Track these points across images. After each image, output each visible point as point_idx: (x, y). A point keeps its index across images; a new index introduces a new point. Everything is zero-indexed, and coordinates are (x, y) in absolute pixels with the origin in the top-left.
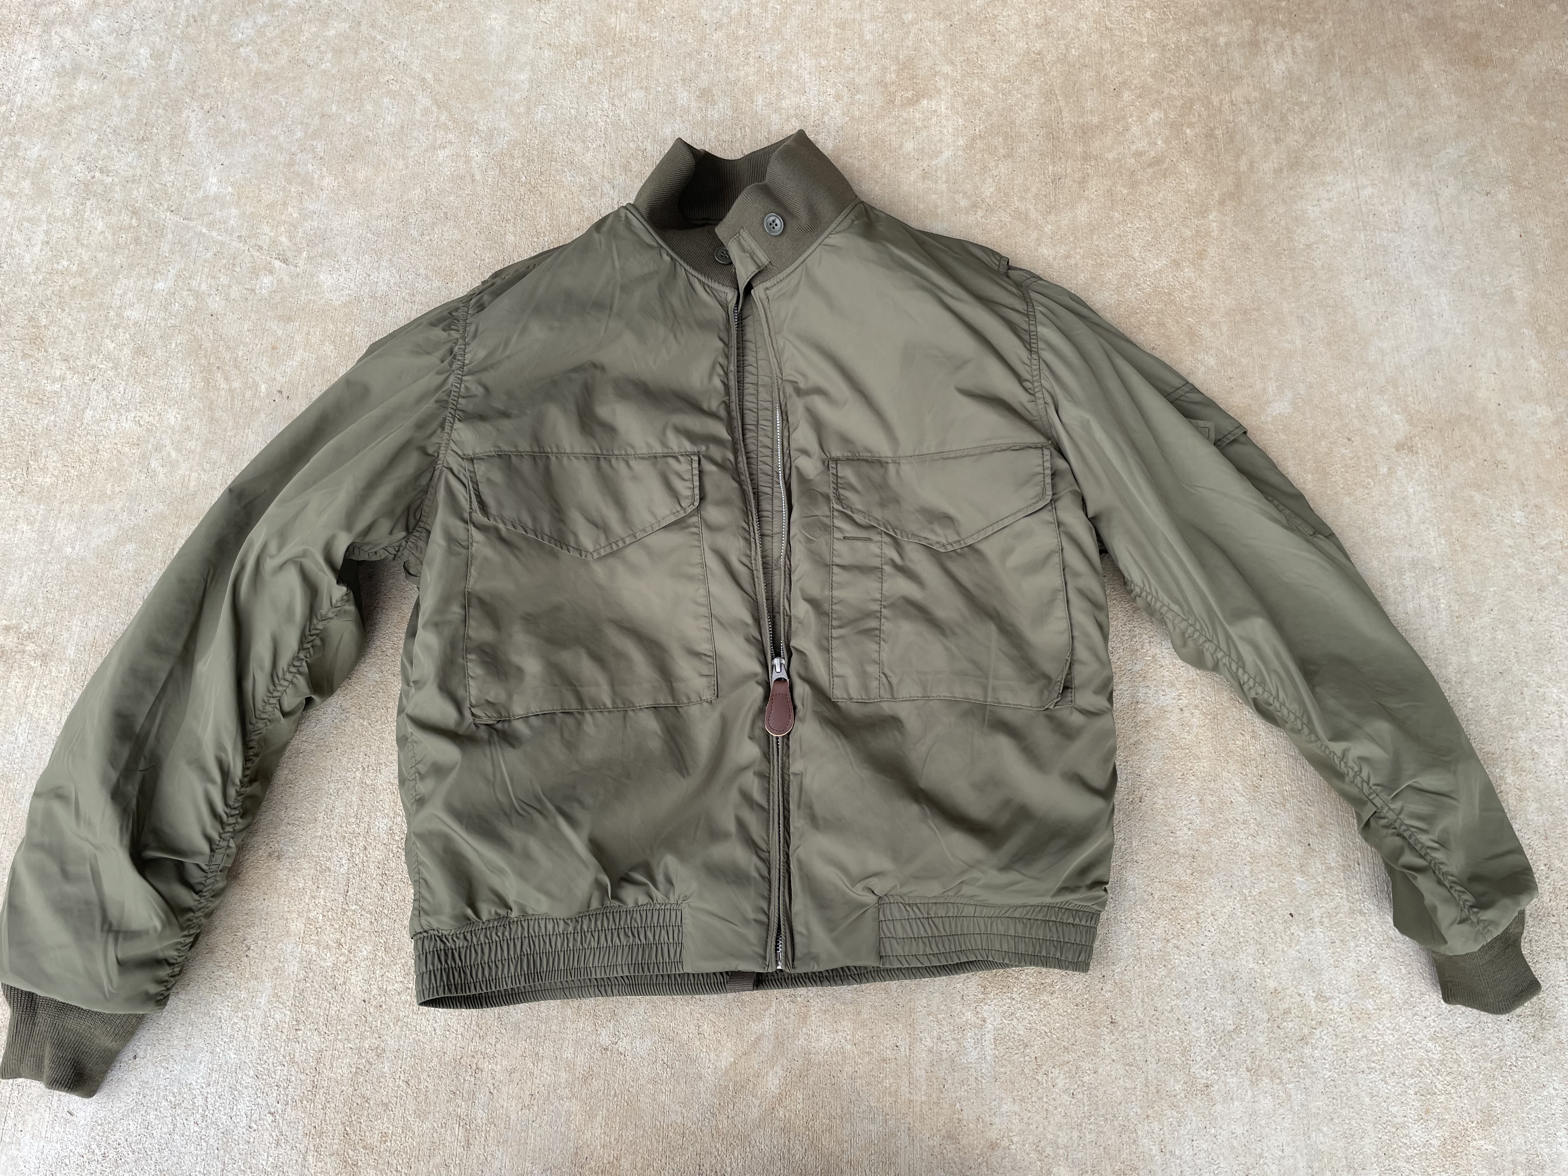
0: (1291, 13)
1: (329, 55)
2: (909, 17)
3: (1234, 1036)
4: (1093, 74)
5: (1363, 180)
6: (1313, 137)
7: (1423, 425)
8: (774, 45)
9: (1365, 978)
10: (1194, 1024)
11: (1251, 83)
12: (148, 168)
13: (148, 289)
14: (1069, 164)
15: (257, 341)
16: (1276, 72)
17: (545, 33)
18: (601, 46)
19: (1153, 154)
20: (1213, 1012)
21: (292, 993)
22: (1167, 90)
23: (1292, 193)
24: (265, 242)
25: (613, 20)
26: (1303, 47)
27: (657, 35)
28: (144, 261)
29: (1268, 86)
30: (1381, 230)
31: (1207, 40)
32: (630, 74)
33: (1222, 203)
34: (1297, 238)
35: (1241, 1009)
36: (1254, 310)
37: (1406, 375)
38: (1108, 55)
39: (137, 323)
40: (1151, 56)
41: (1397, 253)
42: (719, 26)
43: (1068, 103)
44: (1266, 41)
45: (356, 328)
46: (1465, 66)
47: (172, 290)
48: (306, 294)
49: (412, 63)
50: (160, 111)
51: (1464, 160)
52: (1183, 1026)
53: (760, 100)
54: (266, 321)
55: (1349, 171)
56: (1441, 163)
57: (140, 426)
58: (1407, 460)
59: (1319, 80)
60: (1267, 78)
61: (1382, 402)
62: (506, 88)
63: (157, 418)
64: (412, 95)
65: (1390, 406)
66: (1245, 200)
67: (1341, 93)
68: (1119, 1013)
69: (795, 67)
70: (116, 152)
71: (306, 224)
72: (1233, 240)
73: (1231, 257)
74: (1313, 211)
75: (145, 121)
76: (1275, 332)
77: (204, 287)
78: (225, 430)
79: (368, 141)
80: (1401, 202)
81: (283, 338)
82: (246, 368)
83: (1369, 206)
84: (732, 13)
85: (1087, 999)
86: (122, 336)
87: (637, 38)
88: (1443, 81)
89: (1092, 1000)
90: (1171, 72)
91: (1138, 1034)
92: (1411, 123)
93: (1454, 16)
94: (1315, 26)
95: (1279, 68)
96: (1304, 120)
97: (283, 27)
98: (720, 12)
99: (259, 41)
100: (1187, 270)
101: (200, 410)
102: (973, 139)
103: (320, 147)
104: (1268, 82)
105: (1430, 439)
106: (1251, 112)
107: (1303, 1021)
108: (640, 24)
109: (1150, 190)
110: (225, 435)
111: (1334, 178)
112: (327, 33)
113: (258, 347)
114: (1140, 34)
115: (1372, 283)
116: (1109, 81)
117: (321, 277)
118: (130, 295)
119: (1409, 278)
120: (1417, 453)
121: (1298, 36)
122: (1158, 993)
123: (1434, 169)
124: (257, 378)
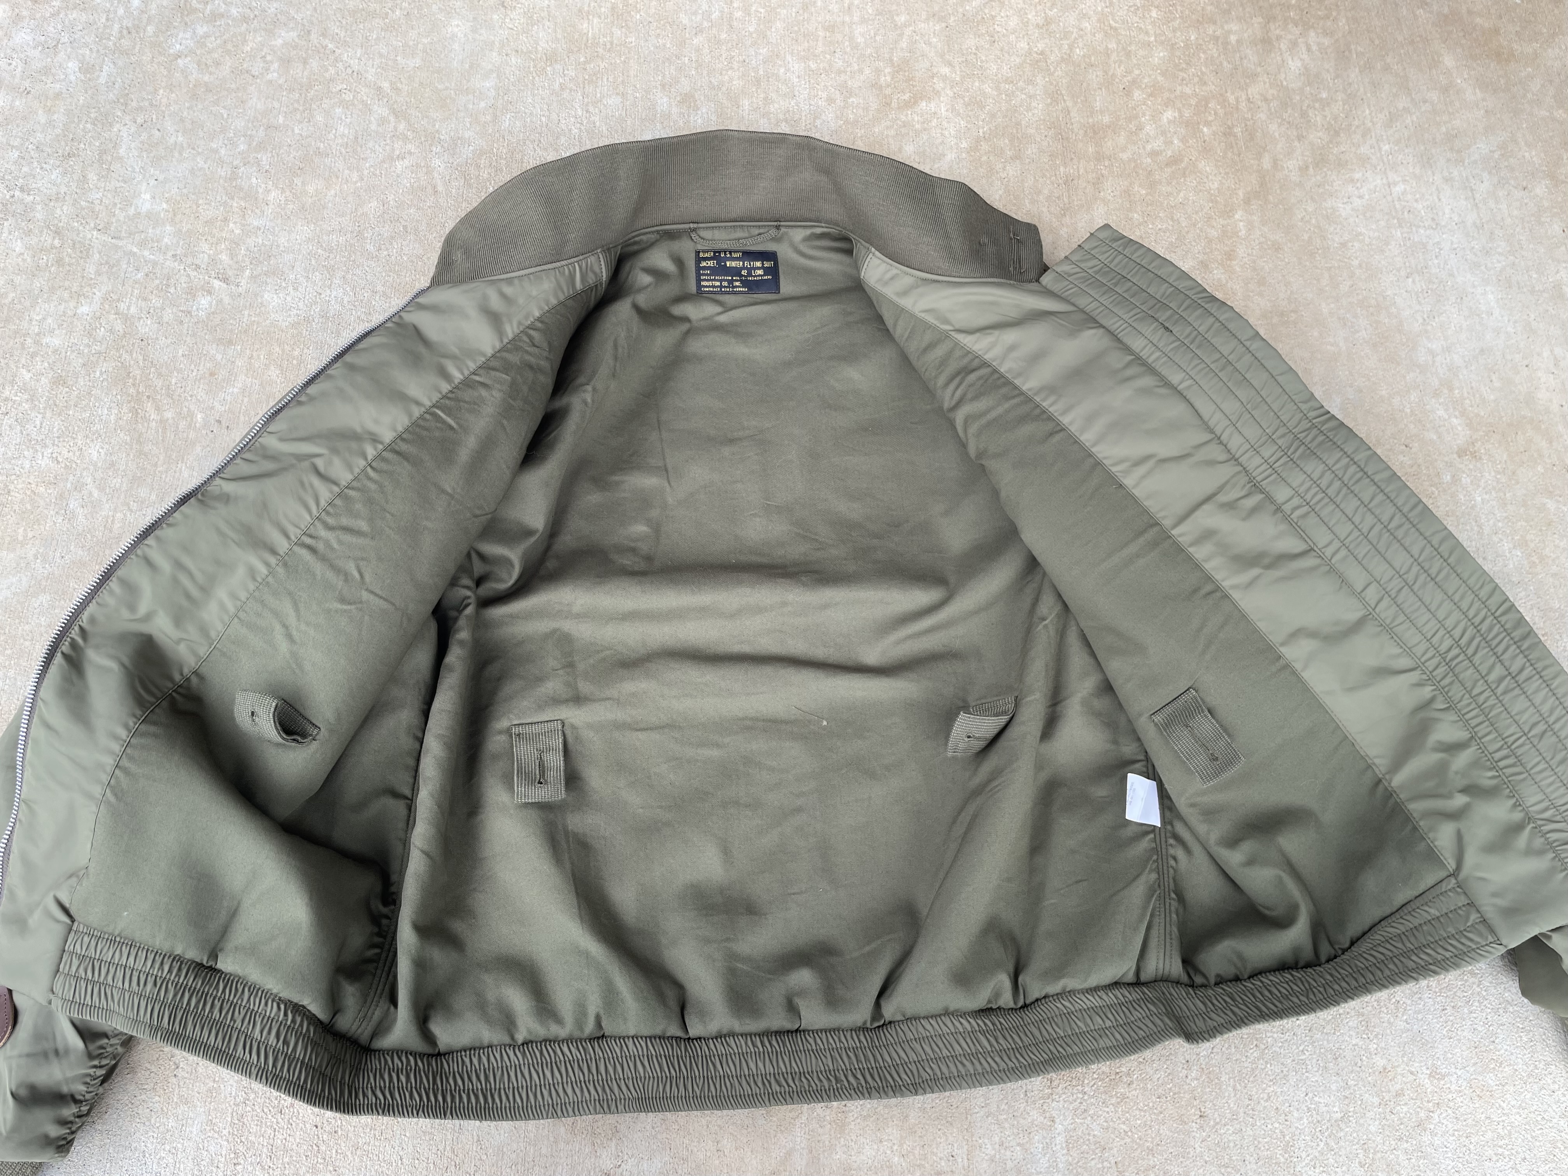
0: (1302, 10)
1: (276, 65)
2: (902, 19)
3: (1343, 1126)
4: (1100, 73)
5: (1393, 176)
6: (1337, 133)
7: (1484, 428)
8: (759, 49)
9: (1483, 1049)
10: (1296, 1114)
11: (1267, 80)
12: (74, 185)
13: (70, 313)
14: (1081, 165)
15: (193, 366)
16: (1293, 68)
17: (511, 39)
18: (572, 52)
19: (1169, 153)
20: (1316, 1099)
21: (229, 1119)
22: (1179, 88)
23: (1321, 190)
24: (203, 259)
25: (585, 25)
26: (1318, 44)
27: (633, 39)
28: (67, 283)
29: (1285, 83)
30: (1419, 227)
31: (1217, 39)
32: (605, 80)
33: (1247, 201)
34: (1330, 236)
35: (1347, 1093)
36: (1292, 311)
37: (1461, 377)
38: (1115, 54)
39: (57, 350)
40: (1159, 55)
41: (1437, 250)
42: (699, 30)
43: (1076, 103)
44: (1279, 38)
45: (306, 351)
46: (1487, 61)
47: (98, 314)
48: (249, 315)
49: (367, 71)
50: (89, 126)
51: (1496, 155)
52: (1283, 1117)
53: (746, 103)
54: (204, 345)
55: (1378, 168)
56: (1473, 159)
57: (58, 462)
58: (1471, 467)
59: (1337, 76)
60: (1283, 76)
61: (1437, 405)
62: (471, 97)
63: (77, 454)
64: (366, 105)
65: (1446, 410)
66: (1271, 198)
67: (1362, 89)
68: (1209, 1105)
69: (782, 70)
70: (38, 170)
71: (249, 240)
72: (1263, 240)
73: (1261, 257)
74: (1344, 209)
75: (71, 136)
76: (1316, 334)
77: (133, 310)
78: (156, 465)
79: (318, 153)
80: (1435, 198)
81: (223, 363)
82: (180, 396)
83: (1403, 203)
84: (713, 17)
85: (1170, 1089)
86: (40, 365)
87: (612, 43)
88: (1466, 76)
89: (1177, 1090)
90: (1181, 70)
91: (1232, 1129)
92: (1438, 118)
93: (1470, 12)
94: (1329, 23)
95: (1294, 65)
96: (1325, 117)
97: (225, 37)
98: (699, 17)
99: (198, 52)
100: (1215, 272)
101: (126, 444)
102: (978, 140)
103: (265, 158)
104: (1285, 79)
105: (1493, 444)
106: (1270, 110)
107: (1419, 1103)
108: (614, 29)
109: (1169, 189)
110: (155, 472)
111: (1363, 175)
112: (273, 43)
113: (194, 374)
114: (1147, 33)
115: (1414, 281)
116: (1117, 80)
117: (266, 296)
118: (50, 320)
119: (1451, 275)
120: (1480, 458)
121: (1312, 34)
122: (1251, 1079)
123: (1466, 164)
124: (192, 407)
